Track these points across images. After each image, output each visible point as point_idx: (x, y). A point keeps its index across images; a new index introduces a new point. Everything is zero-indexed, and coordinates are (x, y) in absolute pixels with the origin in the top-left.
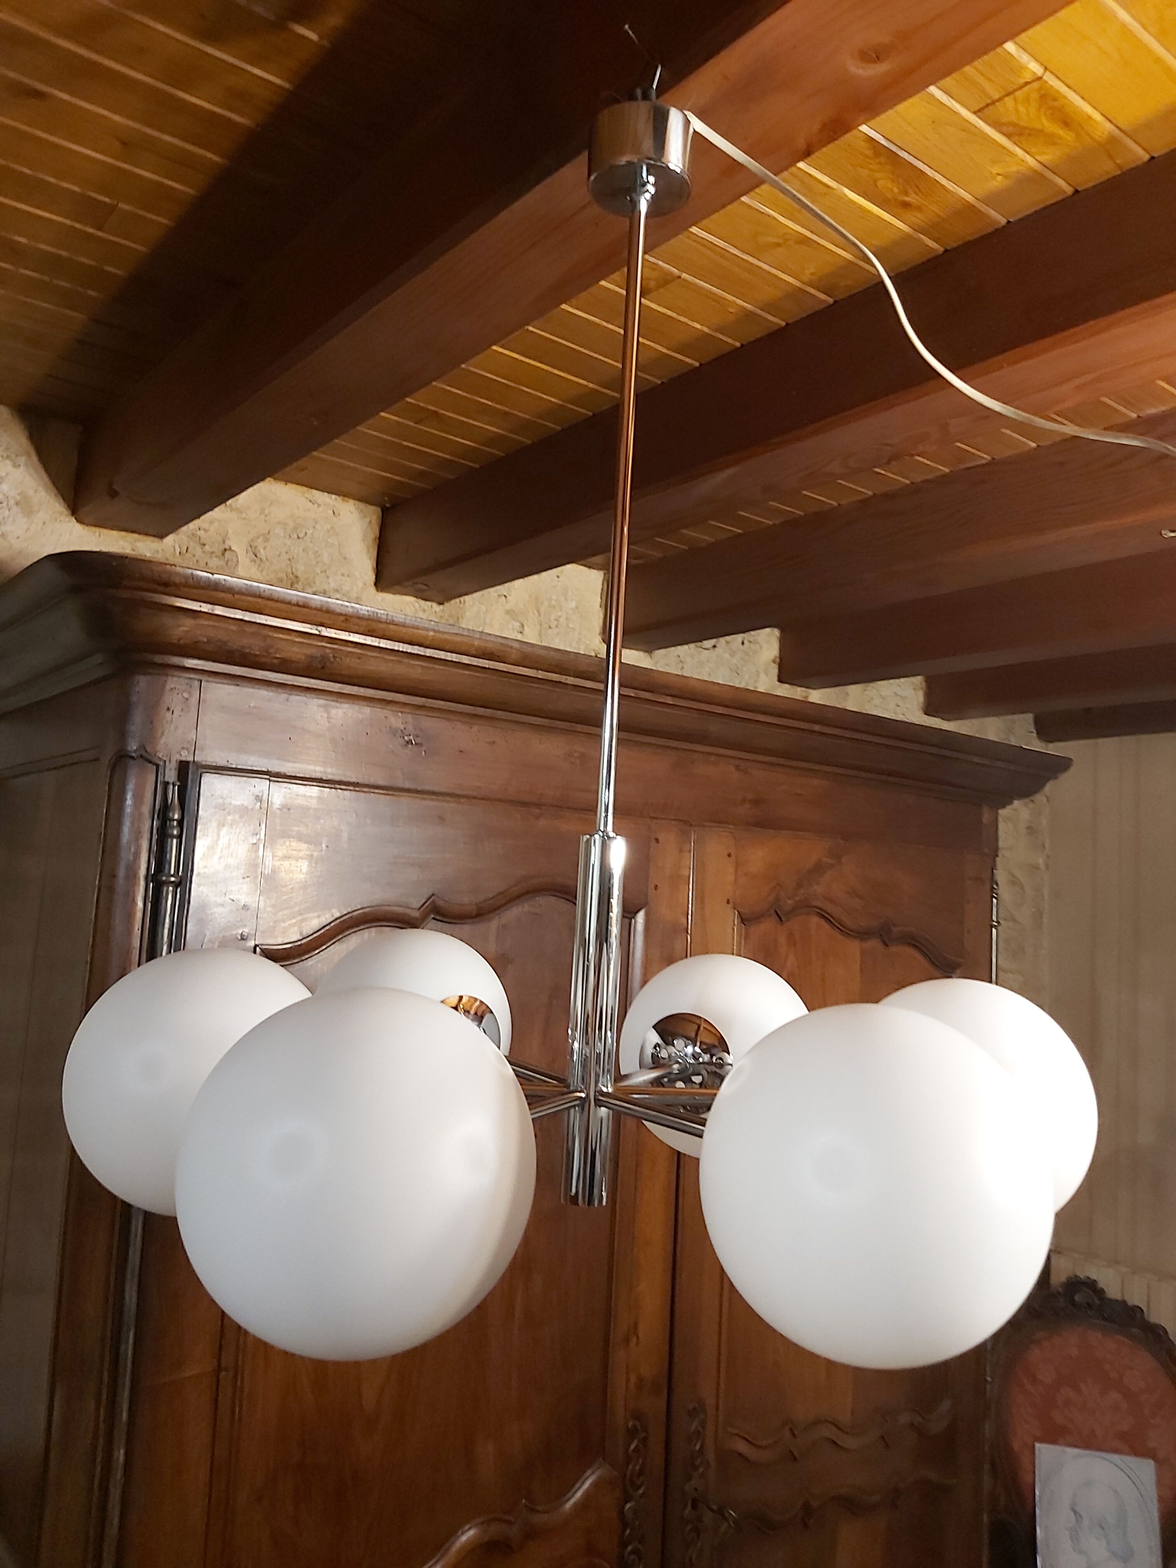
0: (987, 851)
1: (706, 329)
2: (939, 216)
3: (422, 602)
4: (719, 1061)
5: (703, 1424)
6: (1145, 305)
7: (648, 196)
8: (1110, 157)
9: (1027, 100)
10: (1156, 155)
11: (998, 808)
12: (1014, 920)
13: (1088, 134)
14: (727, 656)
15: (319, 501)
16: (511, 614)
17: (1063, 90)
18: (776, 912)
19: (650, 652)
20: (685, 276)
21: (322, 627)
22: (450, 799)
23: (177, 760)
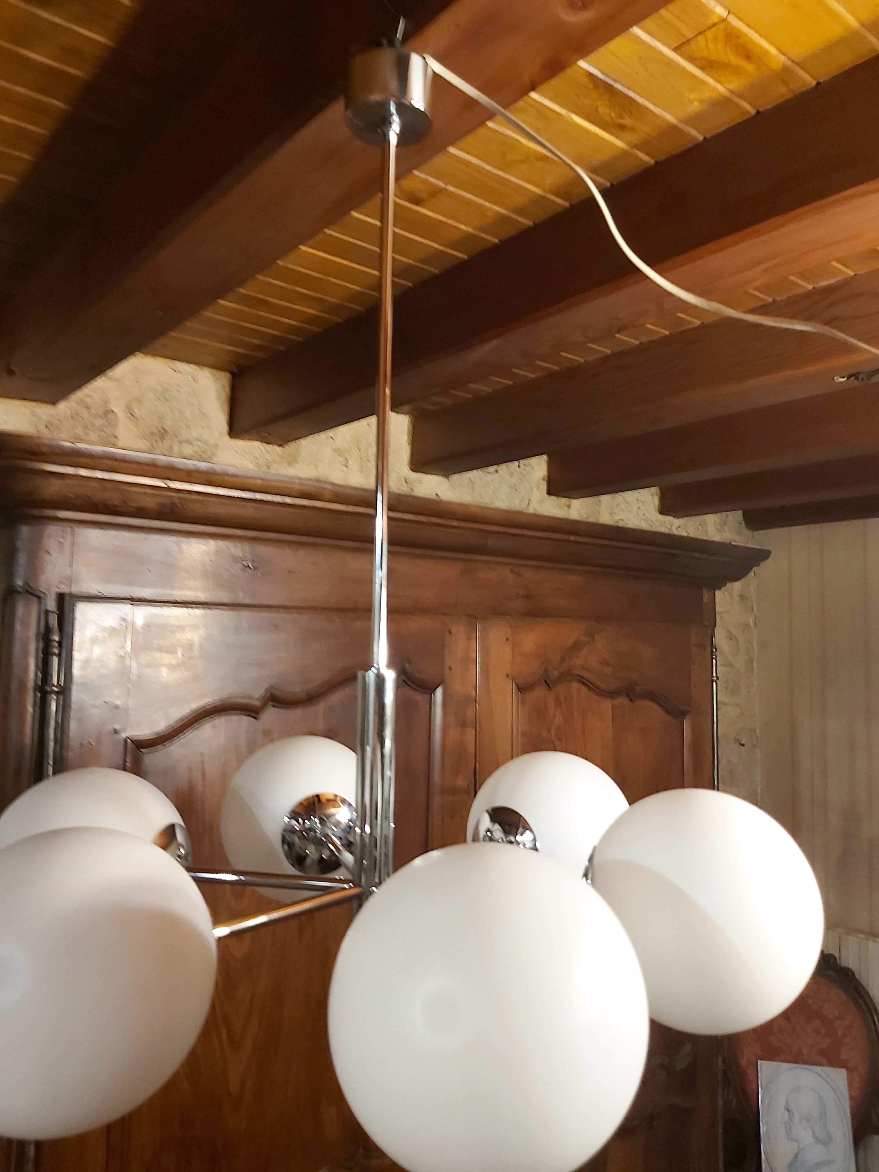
0: (707, 623)
1: (470, 230)
2: (649, 135)
3: (266, 445)
7: (396, 130)
8: (784, 82)
9: (715, 38)
10: (821, 80)
11: (714, 590)
12: (730, 665)
13: (766, 65)
14: (507, 476)
15: (182, 370)
16: (338, 451)
17: (744, 29)
18: (546, 682)
19: (447, 476)
20: (451, 188)
21: (170, 481)
22: (282, 610)
23: (57, 593)
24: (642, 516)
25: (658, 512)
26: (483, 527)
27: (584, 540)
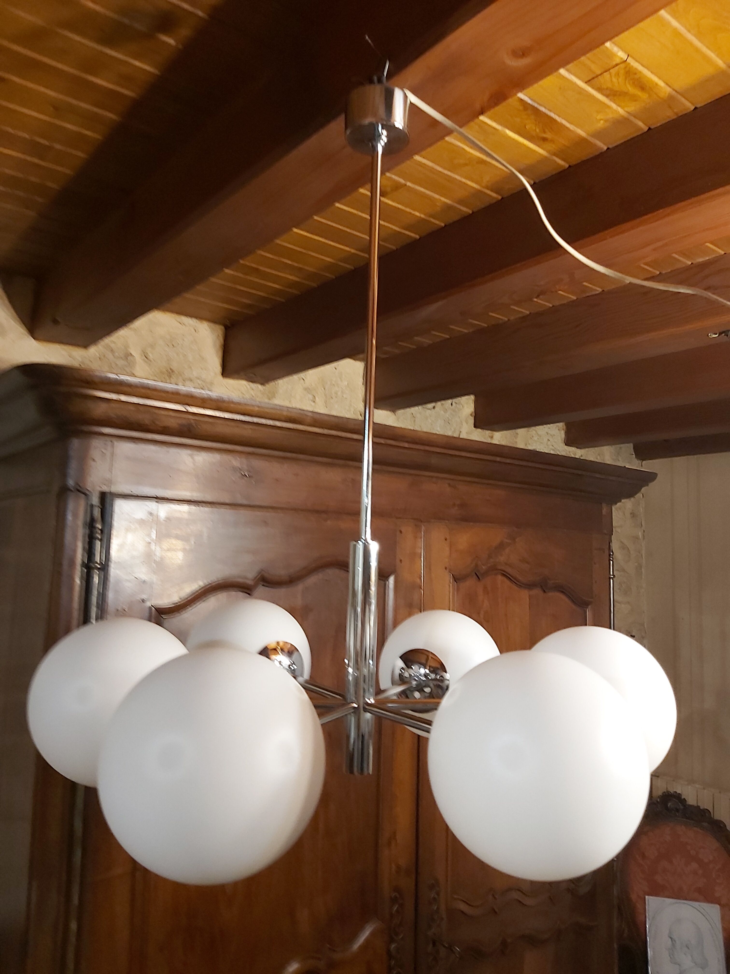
0: (605, 531)
1: (422, 216)
2: (565, 145)
3: (251, 384)
4: (441, 678)
5: (438, 894)
6: (694, 199)
7: (383, 144)
8: (670, 107)
9: (618, 74)
10: (698, 106)
11: (612, 505)
12: (624, 570)
13: (656, 94)
14: (442, 412)
15: (186, 323)
16: (307, 390)
17: (640, 68)
18: (476, 574)
19: (394, 411)
20: (409, 184)
21: (188, 406)
22: (270, 510)
23: (100, 492)
24: (551, 447)
25: (565, 444)
26: (427, 448)
27: (508, 461)
